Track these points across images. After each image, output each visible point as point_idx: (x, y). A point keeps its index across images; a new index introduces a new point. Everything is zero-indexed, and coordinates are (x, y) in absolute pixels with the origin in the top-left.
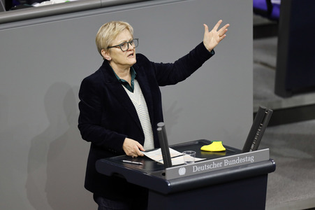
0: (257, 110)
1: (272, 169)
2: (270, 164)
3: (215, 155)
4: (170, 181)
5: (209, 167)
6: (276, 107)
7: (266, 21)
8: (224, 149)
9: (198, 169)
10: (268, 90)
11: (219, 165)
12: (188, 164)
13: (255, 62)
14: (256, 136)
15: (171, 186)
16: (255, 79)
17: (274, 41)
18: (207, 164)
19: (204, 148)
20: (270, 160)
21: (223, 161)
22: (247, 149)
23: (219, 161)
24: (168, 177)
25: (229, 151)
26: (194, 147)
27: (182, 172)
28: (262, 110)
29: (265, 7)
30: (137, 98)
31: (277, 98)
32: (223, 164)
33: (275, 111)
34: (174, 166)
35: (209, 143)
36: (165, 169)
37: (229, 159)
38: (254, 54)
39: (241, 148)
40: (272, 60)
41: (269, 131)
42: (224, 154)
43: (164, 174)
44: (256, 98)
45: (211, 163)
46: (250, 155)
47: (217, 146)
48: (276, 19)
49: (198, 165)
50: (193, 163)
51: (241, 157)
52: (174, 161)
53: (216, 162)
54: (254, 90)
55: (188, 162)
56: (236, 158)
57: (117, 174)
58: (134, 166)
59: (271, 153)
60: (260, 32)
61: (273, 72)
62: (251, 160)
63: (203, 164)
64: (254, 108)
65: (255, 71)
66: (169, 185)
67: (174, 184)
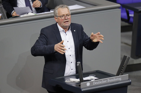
1: (130, 84)
2: (129, 81)
4: (83, 89)
5: (101, 82)
7: (127, 24)
9: (95, 83)
11: (105, 82)
17: (130, 33)
18: (100, 81)
20: (129, 80)
21: (107, 80)
22: (118, 74)
23: (105, 80)
24: (82, 87)
29: (126, 18)
32: (107, 81)
36: (80, 83)
37: (110, 79)
39: (116, 74)
43: (80, 85)
45: (102, 80)
46: (120, 77)
48: (131, 23)
49: (96, 82)
51: (115, 78)
56: (113, 78)
57: (58, 85)
59: (129, 76)
60: (124, 29)
62: (120, 79)
63: (98, 81)
66: (82, 90)
67: (84, 90)
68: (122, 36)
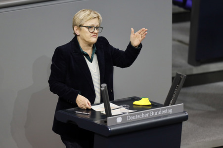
0: (175, 75)
1: (185, 118)
2: (184, 115)
3: (144, 108)
4: (110, 127)
5: (139, 117)
6: (189, 73)
7: (182, 10)
8: (150, 104)
9: (131, 118)
10: (183, 61)
11: (146, 115)
12: (124, 115)
13: (174, 40)
14: (174, 95)
15: (111, 130)
16: (173, 52)
17: (187, 25)
18: (138, 114)
19: (135, 103)
20: (184, 112)
21: (149, 112)
22: (167, 103)
23: (146, 113)
24: (109, 124)
25: (154, 105)
26: (128, 102)
27: (119, 120)
28: (178, 75)
29: (181, 0)
30: (94, 67)
31: (190, 66)
32: (149, 115)
33: (188, 76)
34: (113, 116)
35: (139, 99)
36: (106, 118)
37: (154, 111)
38: (173, 34)
39: (163, 103)
40: (186, 38)
41: (183, 90)
42: (150, 107)
43: (106, 122)
44: (174, 66)
45: (141, 114)
46: (169, 108)
47: (145, 102)
48: (189, 9)
49: (131, 116)
50: (128, 114)
51: (162, 110)
52: (113, 113)
53: (144, 113)
54: (173, 60)
55: (123, 113)
56: (159, 110)
58: (84, 116)
59: (185, 107)
60: (177, 18)
61: (187, 47)
62: (170, 111)
63: (135, 115)
64: (173, 74)
65: (173, 46)
66: (110, 130)
67: (113, 129)
68: (173, 29)
